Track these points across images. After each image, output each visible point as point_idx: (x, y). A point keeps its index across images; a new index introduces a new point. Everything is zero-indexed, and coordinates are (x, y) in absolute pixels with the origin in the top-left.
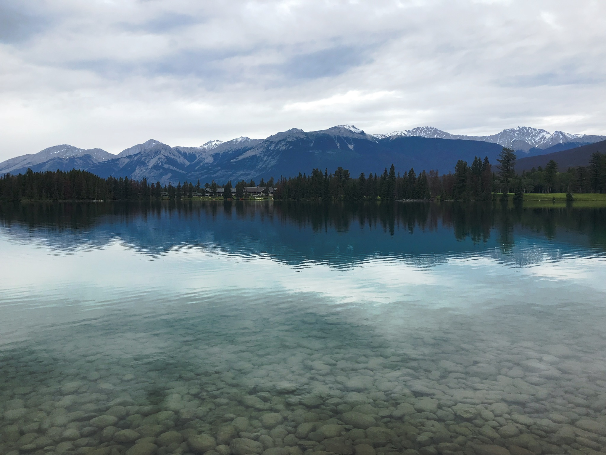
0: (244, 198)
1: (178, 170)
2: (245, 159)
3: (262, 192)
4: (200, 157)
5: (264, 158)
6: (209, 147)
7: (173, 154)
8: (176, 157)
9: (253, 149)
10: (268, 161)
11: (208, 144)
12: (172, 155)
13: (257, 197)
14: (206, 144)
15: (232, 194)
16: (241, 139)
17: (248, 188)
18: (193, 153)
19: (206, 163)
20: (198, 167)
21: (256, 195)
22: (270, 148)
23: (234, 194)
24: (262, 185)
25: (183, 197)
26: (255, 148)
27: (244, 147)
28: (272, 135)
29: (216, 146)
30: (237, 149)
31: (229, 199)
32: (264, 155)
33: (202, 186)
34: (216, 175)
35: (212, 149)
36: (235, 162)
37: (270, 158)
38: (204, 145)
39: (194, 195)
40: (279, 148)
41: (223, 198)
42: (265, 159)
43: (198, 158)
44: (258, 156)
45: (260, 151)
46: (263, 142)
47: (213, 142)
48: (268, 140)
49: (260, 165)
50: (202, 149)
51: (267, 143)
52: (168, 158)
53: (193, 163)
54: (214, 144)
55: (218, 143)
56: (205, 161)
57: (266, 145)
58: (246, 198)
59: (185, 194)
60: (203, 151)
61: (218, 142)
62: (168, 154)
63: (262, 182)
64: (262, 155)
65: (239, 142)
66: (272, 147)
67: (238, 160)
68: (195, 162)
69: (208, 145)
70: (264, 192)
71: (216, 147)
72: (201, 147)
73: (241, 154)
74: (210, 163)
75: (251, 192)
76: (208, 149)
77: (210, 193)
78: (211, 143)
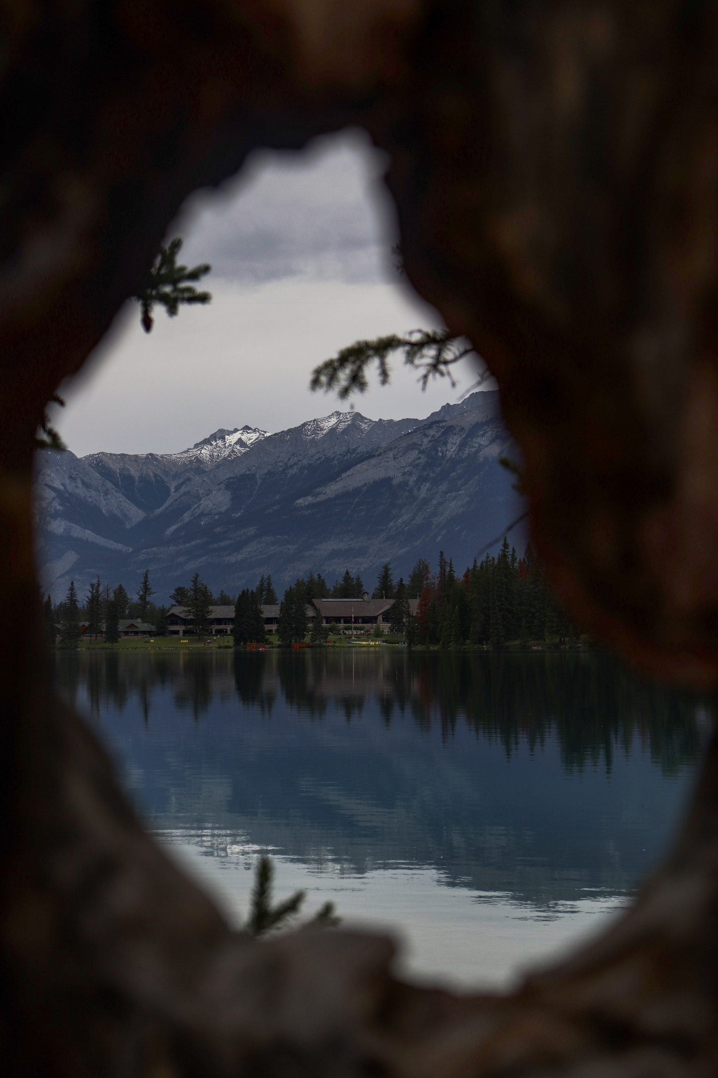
0: (307, 639)
1: (100, 540)
2: (346, 496)
3: (380, 618)
4: (183, 489)
5: (419, 489)
6: (215, 454)
7: (83, 483)
8: (94, 493)
9: (379, 455)
10: (434, 502)
11: (214, 443)
12: (80, 484)
13: (358, 637)
14: (207, 442)
15: (267, 627)
16: (334, 421)
17: (329, 606)
18: (155, 475)
19: (202, 515)
20: (173, 528)
21: (356, 629)
22: (442, 452)
23: (274, 627)
24: (385, 589)
25: (86, 638)
26: (385, 452)
27: (344, 449)
28: (451, 404)
29: (243, 450)
30: (320, 458)
31: (252, 647)
32: (422, 479)
33: (161, 599)
34: (240, 557)
35: (225, 459)
36: (309, 507)
37: (443, 487)
38: (196, 446)
39: (126, 633)
40: (478, 452)
41: (231, 644)
42: (423, 493)
43: (174, 495)
44: (395, 482)
45: (403, 464)
46: (415, 431)
47: (230, 433)
48: (436, 422)
49: (405, 518)
50: (191, 462)
51: (431, 432)
52: (67, 495)
53: (158, 511)
54: (236, 443)
55: (250, 438)
56: (201, 507)
57: (426, 441)
58: (317, 642)
59: (92, 629)
60: (196, 466)
61: (249, 435)
62: (67, 481)
63: (385, 577)
64: (412, 479)
65: (327, 434)
66: (449, 446)
67: (320, 498)
68: (162, 508)
69: (212, 445)
70: (386, 617)
71: (240, 453)
72: (186, 455)
73: (334, 477)
74: (220, 513)
75: (338, 620)
76: (212, 461)
77: (185, 622)
78: (223, 438)
